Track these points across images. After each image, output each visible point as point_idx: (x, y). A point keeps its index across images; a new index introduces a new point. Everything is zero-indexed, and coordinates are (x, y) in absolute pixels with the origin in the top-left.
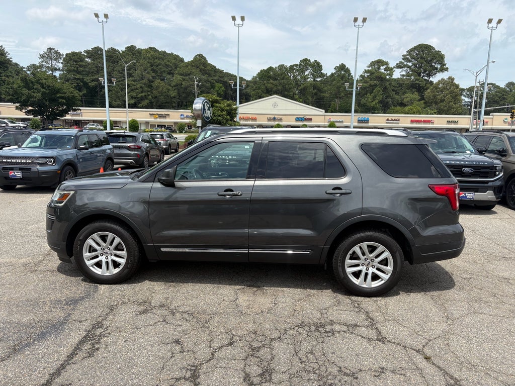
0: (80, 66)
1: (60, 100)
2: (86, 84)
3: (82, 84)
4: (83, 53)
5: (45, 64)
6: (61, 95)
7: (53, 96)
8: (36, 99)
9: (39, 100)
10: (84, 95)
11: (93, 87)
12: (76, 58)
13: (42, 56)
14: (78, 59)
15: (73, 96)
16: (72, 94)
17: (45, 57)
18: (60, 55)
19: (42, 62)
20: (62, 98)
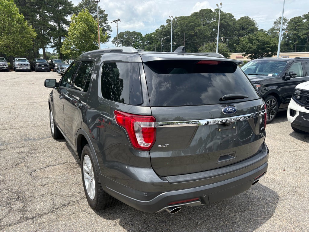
0: (298, 26)
1: (267, 48)
2: (299, 37)
3: (296, 37)
4: (302, 17)
5: (276, 27)
6: (268, 45)
7: (263, 46)
8: (253, 49)
9: (254, 49)
10: (297, 44)
11: (304, 39)
12: (296, 21)
13: (275, 23)
14: (298, 21)
15: (275, 45)
16: (275, 44)
17: (277, 23)
18: (286, 20)
19: (275, 26)
20: (268, 47)
